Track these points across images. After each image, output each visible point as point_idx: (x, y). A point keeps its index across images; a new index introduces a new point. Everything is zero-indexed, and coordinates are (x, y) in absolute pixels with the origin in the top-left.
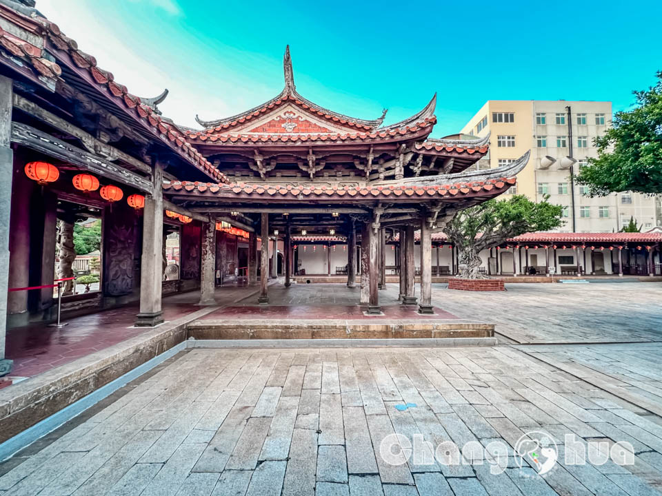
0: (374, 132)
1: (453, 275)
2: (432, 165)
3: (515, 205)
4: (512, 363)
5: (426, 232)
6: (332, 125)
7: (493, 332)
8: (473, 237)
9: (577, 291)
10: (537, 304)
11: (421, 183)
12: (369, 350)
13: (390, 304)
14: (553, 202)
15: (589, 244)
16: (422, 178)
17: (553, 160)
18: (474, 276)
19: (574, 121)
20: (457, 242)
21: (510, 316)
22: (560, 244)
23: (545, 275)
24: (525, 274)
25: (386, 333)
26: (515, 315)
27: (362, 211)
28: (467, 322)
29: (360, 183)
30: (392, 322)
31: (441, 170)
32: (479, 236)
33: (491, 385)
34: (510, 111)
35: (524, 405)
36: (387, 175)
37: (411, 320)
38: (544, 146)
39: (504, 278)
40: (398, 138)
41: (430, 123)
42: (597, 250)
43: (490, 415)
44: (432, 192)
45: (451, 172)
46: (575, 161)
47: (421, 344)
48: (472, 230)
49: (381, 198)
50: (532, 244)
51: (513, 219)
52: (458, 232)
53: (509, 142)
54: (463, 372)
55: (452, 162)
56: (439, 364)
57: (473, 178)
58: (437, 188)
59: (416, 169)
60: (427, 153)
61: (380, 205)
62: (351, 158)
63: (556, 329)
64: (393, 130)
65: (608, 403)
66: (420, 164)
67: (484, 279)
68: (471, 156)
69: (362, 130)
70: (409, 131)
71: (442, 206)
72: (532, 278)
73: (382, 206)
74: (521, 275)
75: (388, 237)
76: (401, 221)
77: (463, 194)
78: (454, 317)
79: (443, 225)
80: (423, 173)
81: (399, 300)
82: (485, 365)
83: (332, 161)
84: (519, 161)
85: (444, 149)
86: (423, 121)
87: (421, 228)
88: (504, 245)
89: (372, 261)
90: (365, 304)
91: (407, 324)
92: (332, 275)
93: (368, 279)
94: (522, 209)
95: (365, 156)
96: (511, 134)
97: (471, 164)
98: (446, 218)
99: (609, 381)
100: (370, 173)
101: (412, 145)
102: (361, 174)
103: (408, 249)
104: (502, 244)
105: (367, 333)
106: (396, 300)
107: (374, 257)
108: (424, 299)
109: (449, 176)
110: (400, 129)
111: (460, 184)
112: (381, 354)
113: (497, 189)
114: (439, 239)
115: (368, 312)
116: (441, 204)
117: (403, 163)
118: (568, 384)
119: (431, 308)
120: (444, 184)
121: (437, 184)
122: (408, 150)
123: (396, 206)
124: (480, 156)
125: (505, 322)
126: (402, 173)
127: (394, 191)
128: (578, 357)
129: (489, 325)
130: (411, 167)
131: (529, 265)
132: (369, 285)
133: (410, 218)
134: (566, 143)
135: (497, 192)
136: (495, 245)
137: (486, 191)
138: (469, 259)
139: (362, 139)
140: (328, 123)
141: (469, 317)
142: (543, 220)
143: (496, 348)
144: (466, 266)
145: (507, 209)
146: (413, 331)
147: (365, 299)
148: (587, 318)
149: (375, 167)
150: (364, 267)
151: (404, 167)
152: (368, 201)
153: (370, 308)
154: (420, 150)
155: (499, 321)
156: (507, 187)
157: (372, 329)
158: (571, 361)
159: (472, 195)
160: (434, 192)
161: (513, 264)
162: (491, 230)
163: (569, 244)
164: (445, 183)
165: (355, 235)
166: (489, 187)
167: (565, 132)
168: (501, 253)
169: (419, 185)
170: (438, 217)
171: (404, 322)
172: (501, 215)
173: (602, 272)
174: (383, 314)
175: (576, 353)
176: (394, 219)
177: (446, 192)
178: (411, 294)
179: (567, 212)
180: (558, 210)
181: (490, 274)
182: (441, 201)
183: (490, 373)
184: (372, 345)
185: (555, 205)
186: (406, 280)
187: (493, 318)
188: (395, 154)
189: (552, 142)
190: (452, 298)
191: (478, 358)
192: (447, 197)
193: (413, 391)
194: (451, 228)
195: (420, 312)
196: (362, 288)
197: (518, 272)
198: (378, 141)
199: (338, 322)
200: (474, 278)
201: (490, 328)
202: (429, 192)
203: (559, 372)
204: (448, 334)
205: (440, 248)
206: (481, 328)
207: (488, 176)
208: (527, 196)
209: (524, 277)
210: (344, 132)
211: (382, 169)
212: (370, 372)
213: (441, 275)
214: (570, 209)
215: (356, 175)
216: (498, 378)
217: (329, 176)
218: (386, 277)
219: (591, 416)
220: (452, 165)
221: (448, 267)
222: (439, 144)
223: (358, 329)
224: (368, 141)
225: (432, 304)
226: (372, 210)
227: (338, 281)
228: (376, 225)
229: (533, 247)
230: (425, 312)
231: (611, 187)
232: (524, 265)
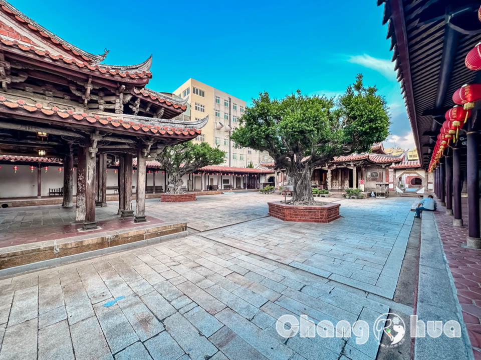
0: (94, 65)
1: (165, 192)
2: (148, 109)
3: (203, 148)
4: (195, 245)
5: (141, 160)
6: (40, 39)
7: (186, 227)
8: (178, 166)
9: (229, 198)
10: (211, 207)
11: (138, 120)
12: (81, 263)
13: (107, 219)
14: (221, 149)
15: (236, 173)
16: (140, 117)
17: (222, 126)
18: (178, 192)
19: (232, 107)
20: (168, 169)
21: (197, 215)
22: (224, 173)
23: (216, 190)
24: (207, 190)
25: (102, 244)
26: (200, 214)
27: (78, 136)
28: (170, 223)
29: (77, 109)
30: (108, 234)
31: (155, 114)
32: (182, 165)
33: (181, 262)
34: (203, 90)
35: (199, 269)
36: (107, 107)
37: (126, 229)
38: (219, 116)
39: (196, 192)
40: (118, 78)
41: (147, 76)
42: (238, 176)
43: (179, 282)
44: (146, 130)
45: (162, 118)
46: (231, 129)
47: (135, 247)
48: (178, 162)
49: (98, 126)
50: (211, 172)
51: (201, 157)
52: (169, 162)
53: (201, 109)
54: (164, 259)
55: (163, 111)
56: (147, 258)
57: (177, 125)
58: (150, 127)
59: (134, 109)
60: (144, 99)
61: (98, 132)
62: (66, 82)
63: (218, 220)
64: (114, 71)
65: (236, 254)
66: (138, 105)
67: (185, 193)
68: (176, 110)
69: (80, 58)
70: (128, 75)
71: (154, 141)
72: (210, 192)
73: (100, 133)
74: (205, 190)
75: (110, 162)
76: (120, 149)
77: (169, 135)
78: (162, 222)
79: (155, 155)
80: (140, 114)
81: (118, 214)
82: (180, 250)
83: (38, 77)
84: (203, 120)
85: (157, 99)
86: (141, 72)
87: (138, 156)
88: (196, 172)
89: (89, 182)
90: (81, 221)
91: (122, 233)
92: (43, 197)
93: (84, 198)
94: (206, 151)
95: (82, 84)
96: (203, 104)
97: (175, 116)
98: (158, 150)
99: (237, 243)
100: (89, 102)
101: (131, 89)
102: (78, 101)
103: (127, 172)
104: (195, 172)
105: (81, 248)
106: (115, 215)
107: (91, 179)
108: (139, 211)
109: (160, 119)
110: (120, 72)
111: (167, 128)
112: (96, 263)
113: (191, 135)
114: (155, 166)
115: (83, 229)
116: (153, 139)
117: (123, 101)
118: (221, 249)
119: (144, 217)
120: (155, 125)
121: (151, 124)
122: (127, 92)
123: (114, 135)
124: (181, 112)
125: (194, 220)
126: (122, 109)
127: (112, 122)
128: (227, 234)
129: (184, 224)
130: (130, 107)
131: (209, 185)
132: (85, 203)
133: (128, 147)
134: (228, 117)
135: (190, 137)
136: (191, 172)
137: (184, 135)
138: (175, 181)
139: (79, 67)
140: (33, 35)
141: (172, 220)
142: (216, 158)
143: (187, 238)
144: (173, 185)
145: (198, 150)
146: (128, 238)
147: (81, 216)
148: (232, 212)
149: (95, 98)
150: (81, 188)
151: (124, 105)
152: (84, 127)
153: (85, 225)
154: (138, 94)
155: (190, 219)
156: (196, 135)
157: (86, 243)
158: (224, 236)
159: (175, 137)
160: (148, 130)
161: (201, 184)
162: (189, 162)
163: (227, 173)
164: (157, 124)
165: (72, 157)
166: (186, 133)
167: (228, 112)
168: (195, 177)
169: (136, 122)
170: (151, 149)
171: (120, 232)
172: (195, 153)
173: (239, 188)
174: (100, 228)
175: (226, 231)
176: (114, 147)
177: (157, 131)
178: (128, 209)
179: (227, 155)
180: (223, 154)
181: (188, 190)
182: (153, 137)
183: (182, 255)
184: (86, 258)
185: (222, 150)
186: (125, 197)
187: (188, 218)
188: (116, 91)
189: (222, 115)
190: (162, 208)
191: (175, 246)
192: (158, 135)
193: (124, 285)
194: (164, 159)
195: (136, 221)
196: (77, 207)
197: (203, 189)
198: (97, 74)
199: (43, 244)
200: (178, 194)
201: (184, 225)
202: (143, 129)
203: (218, 243)
204: (156, 234)
205: (156, 173)
206: (179, 226)
207: (186, 126)
208: (209, 143)
209: (206, 192)
210: (55, 53)
211: (102, 101)
212: (81, 283)
213: (156, 192)
214: (229, 154)
215: (71, 100)
216: (187, 256)
217: (34, 93)
218: (107, 196)
219: (229, 264)
220: (163, 113)
221: (162, 186)
222: (154, 95)
223: (70, 247)
224: (85, 71)
225: (146, 214)
226: (89, 136)
227: (52, 202)
228: (94, 150)
229: (211, 174)
230: (139, 221)
231: (243, 144)
232: (207, 184)
